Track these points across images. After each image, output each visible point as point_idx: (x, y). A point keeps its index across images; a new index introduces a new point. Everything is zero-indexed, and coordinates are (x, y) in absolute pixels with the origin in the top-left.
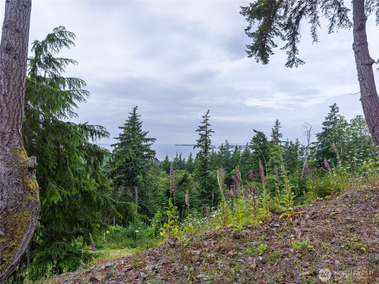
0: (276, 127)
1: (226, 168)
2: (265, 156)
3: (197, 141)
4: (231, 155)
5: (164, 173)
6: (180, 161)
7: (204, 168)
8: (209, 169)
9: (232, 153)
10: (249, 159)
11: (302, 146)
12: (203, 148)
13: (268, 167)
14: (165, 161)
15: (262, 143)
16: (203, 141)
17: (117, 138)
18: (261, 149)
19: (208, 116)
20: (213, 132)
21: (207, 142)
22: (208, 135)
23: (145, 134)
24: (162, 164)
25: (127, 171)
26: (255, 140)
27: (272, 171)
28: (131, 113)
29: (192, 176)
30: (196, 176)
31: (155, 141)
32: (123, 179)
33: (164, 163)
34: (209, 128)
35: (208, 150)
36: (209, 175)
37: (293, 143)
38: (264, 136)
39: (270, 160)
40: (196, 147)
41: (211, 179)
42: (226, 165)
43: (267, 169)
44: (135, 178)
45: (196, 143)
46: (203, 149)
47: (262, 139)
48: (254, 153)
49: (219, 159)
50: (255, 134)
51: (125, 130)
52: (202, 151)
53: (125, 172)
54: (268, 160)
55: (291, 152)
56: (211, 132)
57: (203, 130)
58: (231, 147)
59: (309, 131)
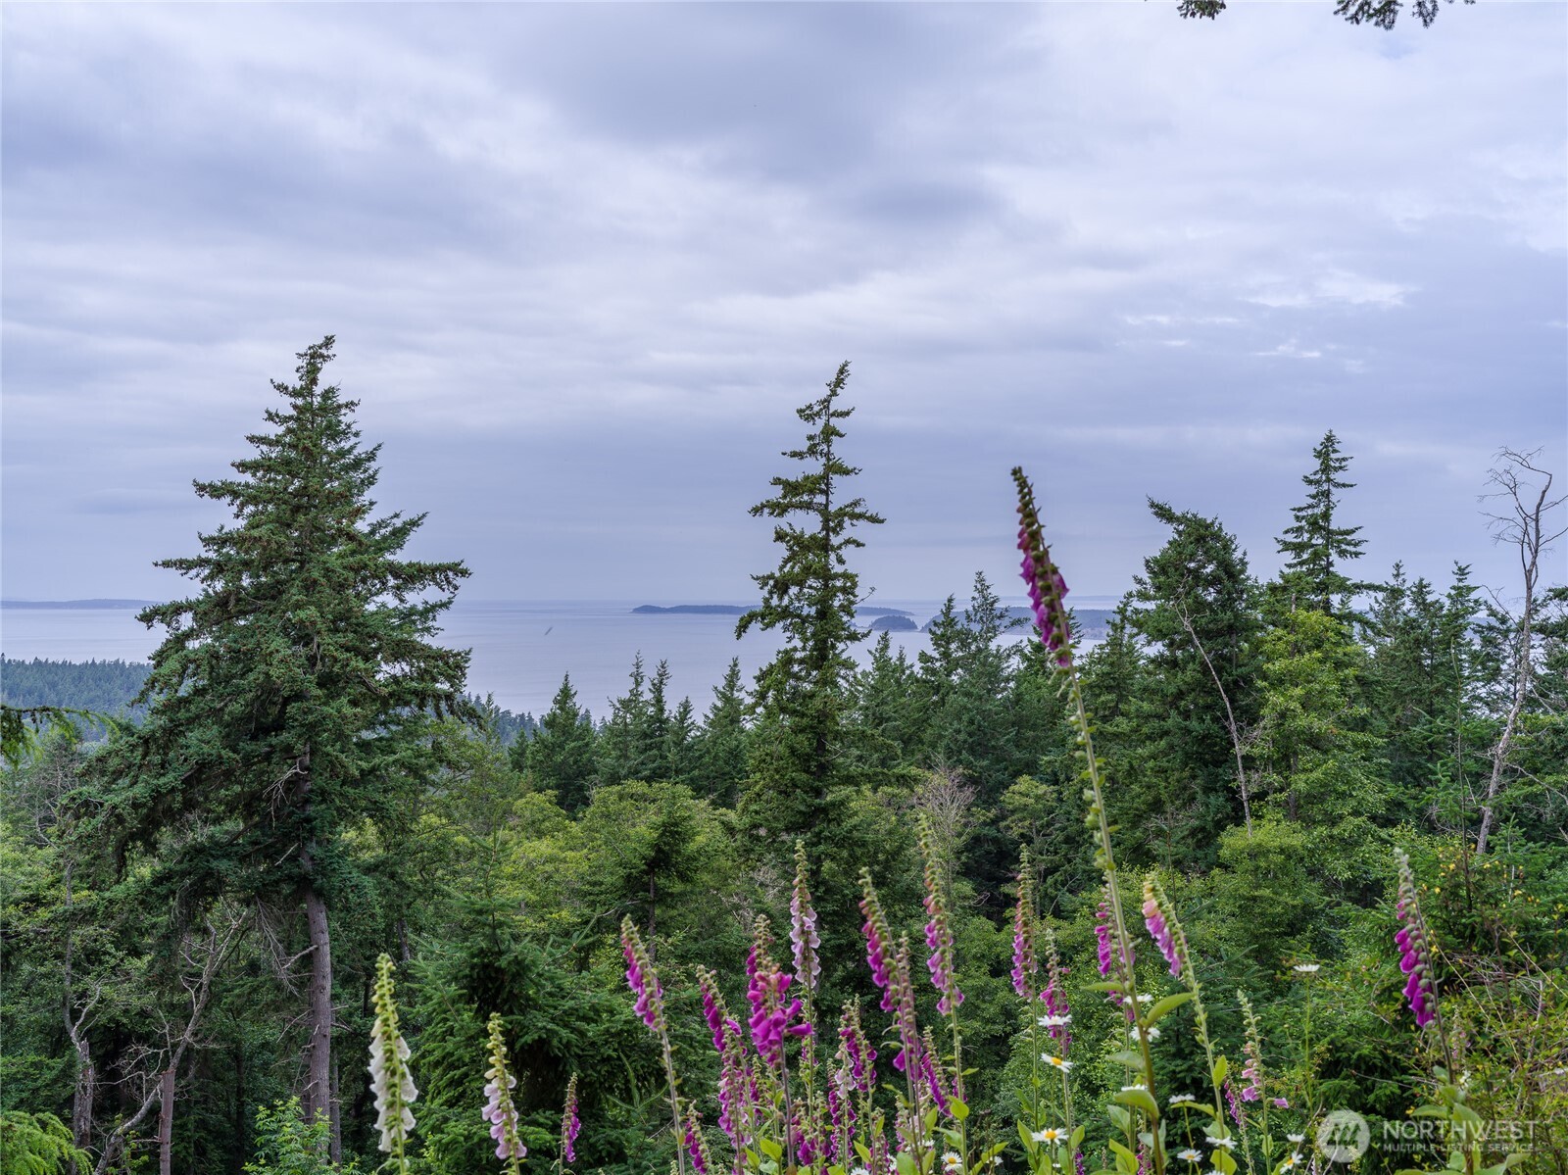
0: (1318, 482)
1: (969, 765)
2: (1233, 688)
3: (763, 581)
4: (1007, 680)
5: (542, 801)
6: (659, 720)
7: (807, 771)
8: (849, 780)
9: (1015, 663)
10: (1133, 704)
11: (1493, 613)
12: (803, 633)
13: (1249, 762)
14: (550, 723)
15: (1210, 595)
16: (801, 584)
17: (185, 565)
18: (1205, 634)
19: (836, 405)
20: (874, 520)
21: (828, 593)
22: (835, 540)
23: (400, 535)
24: (531, 741)
25: (255, 797)
26: (1166, 572)
27: (1282, 790)
28: (282, 388)
29: (730, 830)
30: (756, 826)
31: (459, 581)
32: (227, 856)
33: (546, 734)
34: (842, 492)
35: (840, 646)
36: (848, 824)
37: (1430, 599)
38: (1226, 547)
39: (1265, 711)
40: (755, 627)
41: (859, 851)
42: (972, 751)
43: (1242, 777)
44: (313, 849)
45: (755, 597)
46: (805, 640)
47: (1210, 568)
48: (1158, 662)
49: (925, 708)
50: (1168, 532)
51: (242, 505)
52: (799, 655)
53: (248, 805)
54: (1250, 716)
55: (1418, 660)
56: (860, 516)
57: (801, 506)
58: (1006, 621)
59: (1531, 511)
